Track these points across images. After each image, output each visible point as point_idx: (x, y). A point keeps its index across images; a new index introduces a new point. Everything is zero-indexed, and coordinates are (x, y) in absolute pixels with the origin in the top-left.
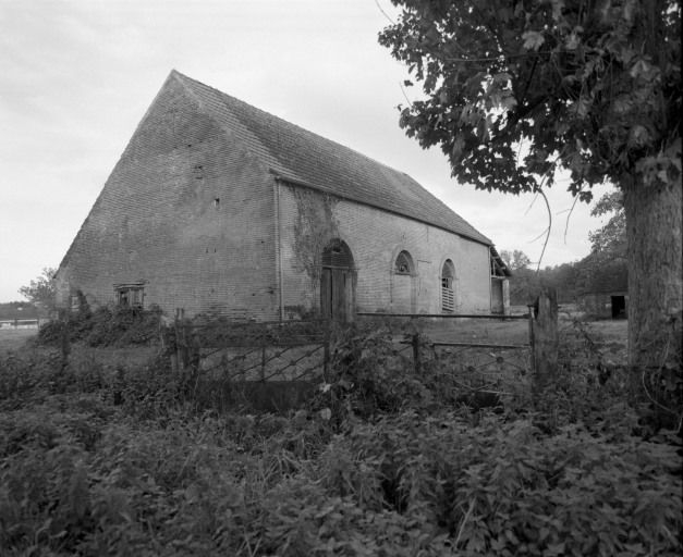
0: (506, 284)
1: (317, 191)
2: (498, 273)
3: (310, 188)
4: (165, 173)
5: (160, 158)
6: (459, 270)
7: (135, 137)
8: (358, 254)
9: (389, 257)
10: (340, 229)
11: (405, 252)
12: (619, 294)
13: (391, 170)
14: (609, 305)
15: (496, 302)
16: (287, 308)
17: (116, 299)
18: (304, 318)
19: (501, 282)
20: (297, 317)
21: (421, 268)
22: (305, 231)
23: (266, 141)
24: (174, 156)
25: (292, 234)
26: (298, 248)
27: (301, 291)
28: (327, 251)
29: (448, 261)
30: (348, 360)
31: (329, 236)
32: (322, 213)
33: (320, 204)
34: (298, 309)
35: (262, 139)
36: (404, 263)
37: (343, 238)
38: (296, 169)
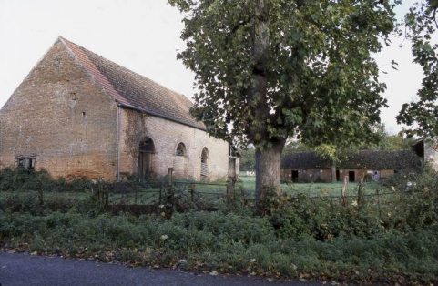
0: (238, 161)
1: (139, 111)
2: (233, 155)
3: (135, 110)
4: (52, 94)
5: (49, 85)
6: (211, 153)
7: (33, 71)
8: (158, 145)
9: (173, 147)
10: (149, 131)
11: (182, 143)
12: (296, 170)
13: (175, 94)
14: (290, 175)
15: (232, 171)
16: (121, 173)
17: (16, 164)
18: (129, 178)
19: (234, 160)
20: (126, 178)
21: (190, 152)
22: (132, 133)
23: (110, 80)
24: (58, 85)
25: (125, 134)
26: (127, 142)
27: (128, 164)
28: (142, 144)
29: (205, 148)
30: (169, 197)
31: (143, 135)
32: (140, 123)
33: (139, 118)
34: (126, 174)
35: (109, 79)
36: (181, 149)
37: (150, 136)
38: (127, 97)
